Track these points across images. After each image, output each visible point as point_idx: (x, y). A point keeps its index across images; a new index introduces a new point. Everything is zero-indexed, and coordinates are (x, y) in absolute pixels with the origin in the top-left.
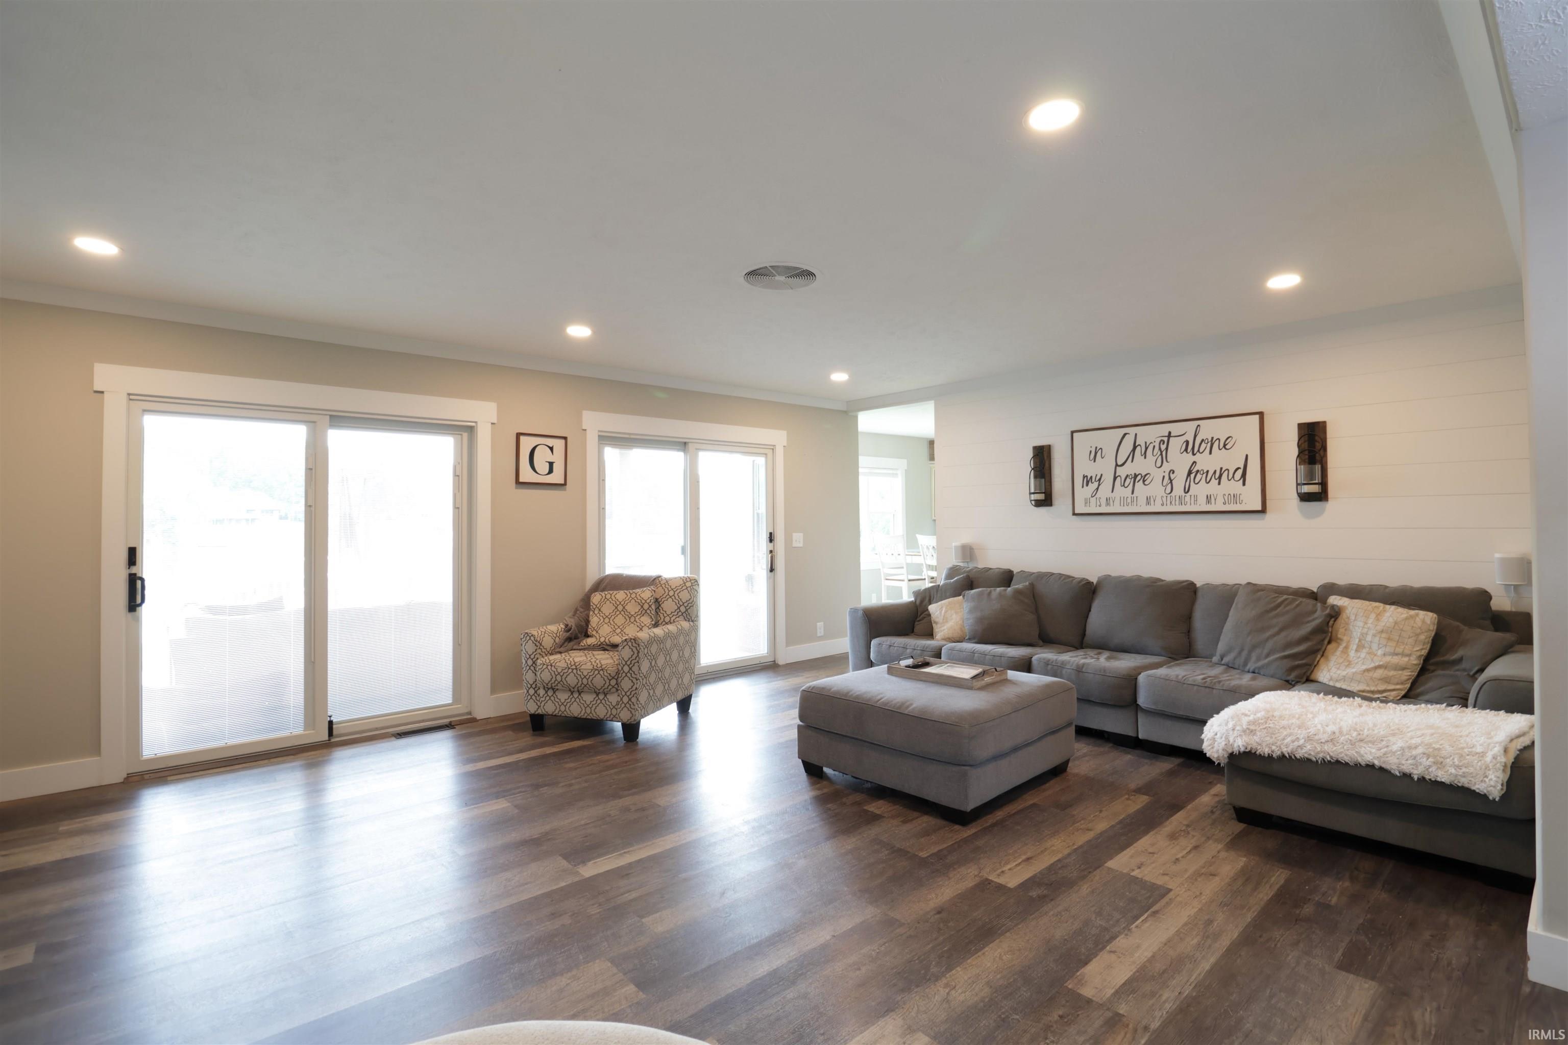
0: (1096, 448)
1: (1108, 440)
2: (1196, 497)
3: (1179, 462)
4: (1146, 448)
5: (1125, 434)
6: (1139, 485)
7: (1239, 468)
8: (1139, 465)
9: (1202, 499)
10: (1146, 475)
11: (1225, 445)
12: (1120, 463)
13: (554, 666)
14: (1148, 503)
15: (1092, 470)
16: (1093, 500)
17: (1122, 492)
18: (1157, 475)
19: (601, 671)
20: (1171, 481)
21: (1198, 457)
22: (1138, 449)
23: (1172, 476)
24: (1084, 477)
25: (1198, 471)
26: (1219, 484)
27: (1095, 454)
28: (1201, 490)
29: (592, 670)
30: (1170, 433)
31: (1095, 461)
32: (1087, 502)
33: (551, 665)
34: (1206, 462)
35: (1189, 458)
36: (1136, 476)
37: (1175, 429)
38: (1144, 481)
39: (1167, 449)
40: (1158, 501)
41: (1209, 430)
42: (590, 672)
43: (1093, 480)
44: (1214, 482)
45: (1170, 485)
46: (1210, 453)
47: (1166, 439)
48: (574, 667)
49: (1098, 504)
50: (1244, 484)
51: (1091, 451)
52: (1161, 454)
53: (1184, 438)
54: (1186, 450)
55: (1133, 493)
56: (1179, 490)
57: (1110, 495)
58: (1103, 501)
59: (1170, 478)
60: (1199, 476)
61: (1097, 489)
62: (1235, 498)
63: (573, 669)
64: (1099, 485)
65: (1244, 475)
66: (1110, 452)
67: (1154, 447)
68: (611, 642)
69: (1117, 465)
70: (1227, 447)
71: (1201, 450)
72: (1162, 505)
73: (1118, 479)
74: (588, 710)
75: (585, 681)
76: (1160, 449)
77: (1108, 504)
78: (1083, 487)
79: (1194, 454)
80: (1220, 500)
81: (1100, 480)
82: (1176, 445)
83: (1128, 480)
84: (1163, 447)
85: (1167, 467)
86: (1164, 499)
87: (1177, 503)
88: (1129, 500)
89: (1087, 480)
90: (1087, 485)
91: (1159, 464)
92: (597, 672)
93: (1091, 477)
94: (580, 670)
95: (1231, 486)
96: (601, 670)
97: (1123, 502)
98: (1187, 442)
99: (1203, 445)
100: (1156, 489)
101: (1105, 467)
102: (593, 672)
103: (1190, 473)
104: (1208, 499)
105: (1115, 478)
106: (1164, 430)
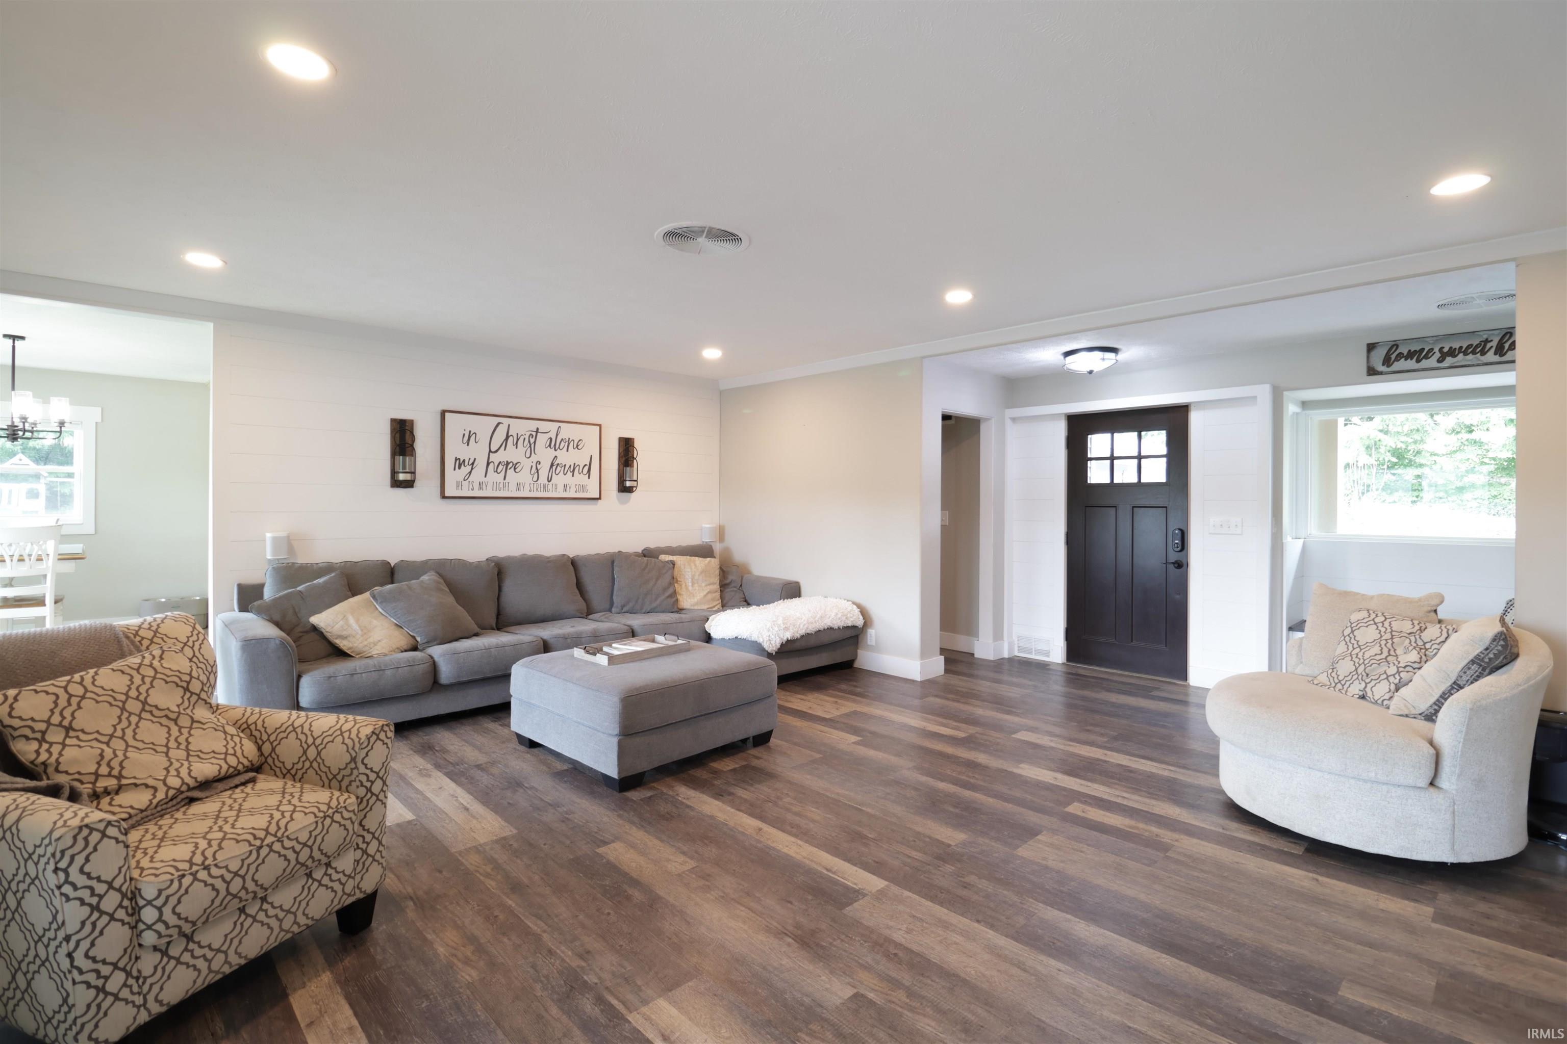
0: (470, 432)
1: (483, 426)
2: (556, 485)
3: (545, 455)
4: (518, 439)
5: (499, 424)
6: (511, 472)
7: (586, 465)
8: (511, 454)
9: (561, 488)
10: (516, 464)
11: (577, 446)
12: (493, 449)
13: (216, 865)
14: (518, 489)
15: (465, 453)
16: (465, 483)
17: (494, 477)
18: (526, 464)
19: (336, 814)
20: (538, 470)
21: (558, 453)
22: (511, 439)
23: (539, 467)
24: (456, 459)
25: (558, 464)
26: (573, 476)
27: (469, 438)
28: (560, 479)
29: (317, 822)
30: (538, 429)
31: (468, 445)
32: (459, 485)
33: (207, 868)
34: (566, 457)
35: (551, 453)
36: (508, 463)
37: (543, 426)
38: (515, 469)
39: (535, 442)
40: (527, 488)
41: (568, 432)
42: (314, 830)
43: (466, 464)
44: (570, 474)
45: (536, 474)
46: (567, 451)
47: (534, 434)
48: (270, 839)
49: (471, 487)
50: (589, 478)
51: (464, 435)
52: (530, 446)
53: (548, 436)
54: (550, 446)
55: (505, 479)
56: (543, 479)
57: (483, 479)
58: (476, 486)
59: (537, 468)
60: (559, 468)
61: (470, 473)
62: (583, 488)
63: (270, 846)
64: (472, 469)
65: (589, 471)
66: (484, 437)
67: (524, 439)
68: (199, 780)
69: (490, 451)
70: (579, 447)
71: (561, 448)
72: (530, 491)
73: (491, 465)
74: (288, 923)
75: (304, 855)
76: (529, 442)
77: (480, 488)
78: (455, 469)
79: (555, 450)
80: (573, 489)
81: (473, 464)
82: (542, 440)
83: (501, 467)
84: (532, 440)
85: (534, 458)
86: (532, 486)
87: (542, 489)
88: (501, 485)
89: (459, 463)
90: (459, 468)
91: (528, 455)
92: (328, 821)
93: (464, 461)
94: (288, 837)
95: (580, 479)
96: (334, 813)
97: (496, 486)
98: (551, 439)
99: (563, 444)
100: (524, 476)
101: (478, 452)
102: (320, 825)
103: (552, 465)
104: (565, 488)
105: (488, 464)
106: (533, 425)
